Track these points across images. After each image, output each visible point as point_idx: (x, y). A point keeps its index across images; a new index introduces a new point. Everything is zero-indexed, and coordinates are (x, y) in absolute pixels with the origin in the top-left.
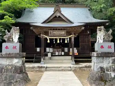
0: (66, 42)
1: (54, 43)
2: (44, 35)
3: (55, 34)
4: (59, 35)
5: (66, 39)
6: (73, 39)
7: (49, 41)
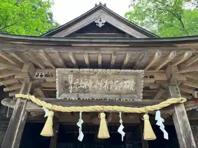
0: (149, 134)
1: (81, 137)
2: (33, 98)
3: (84, 91)
4: (109, 97)
5: (146, 118)
6: (186, 117)
7: (47, 130)
